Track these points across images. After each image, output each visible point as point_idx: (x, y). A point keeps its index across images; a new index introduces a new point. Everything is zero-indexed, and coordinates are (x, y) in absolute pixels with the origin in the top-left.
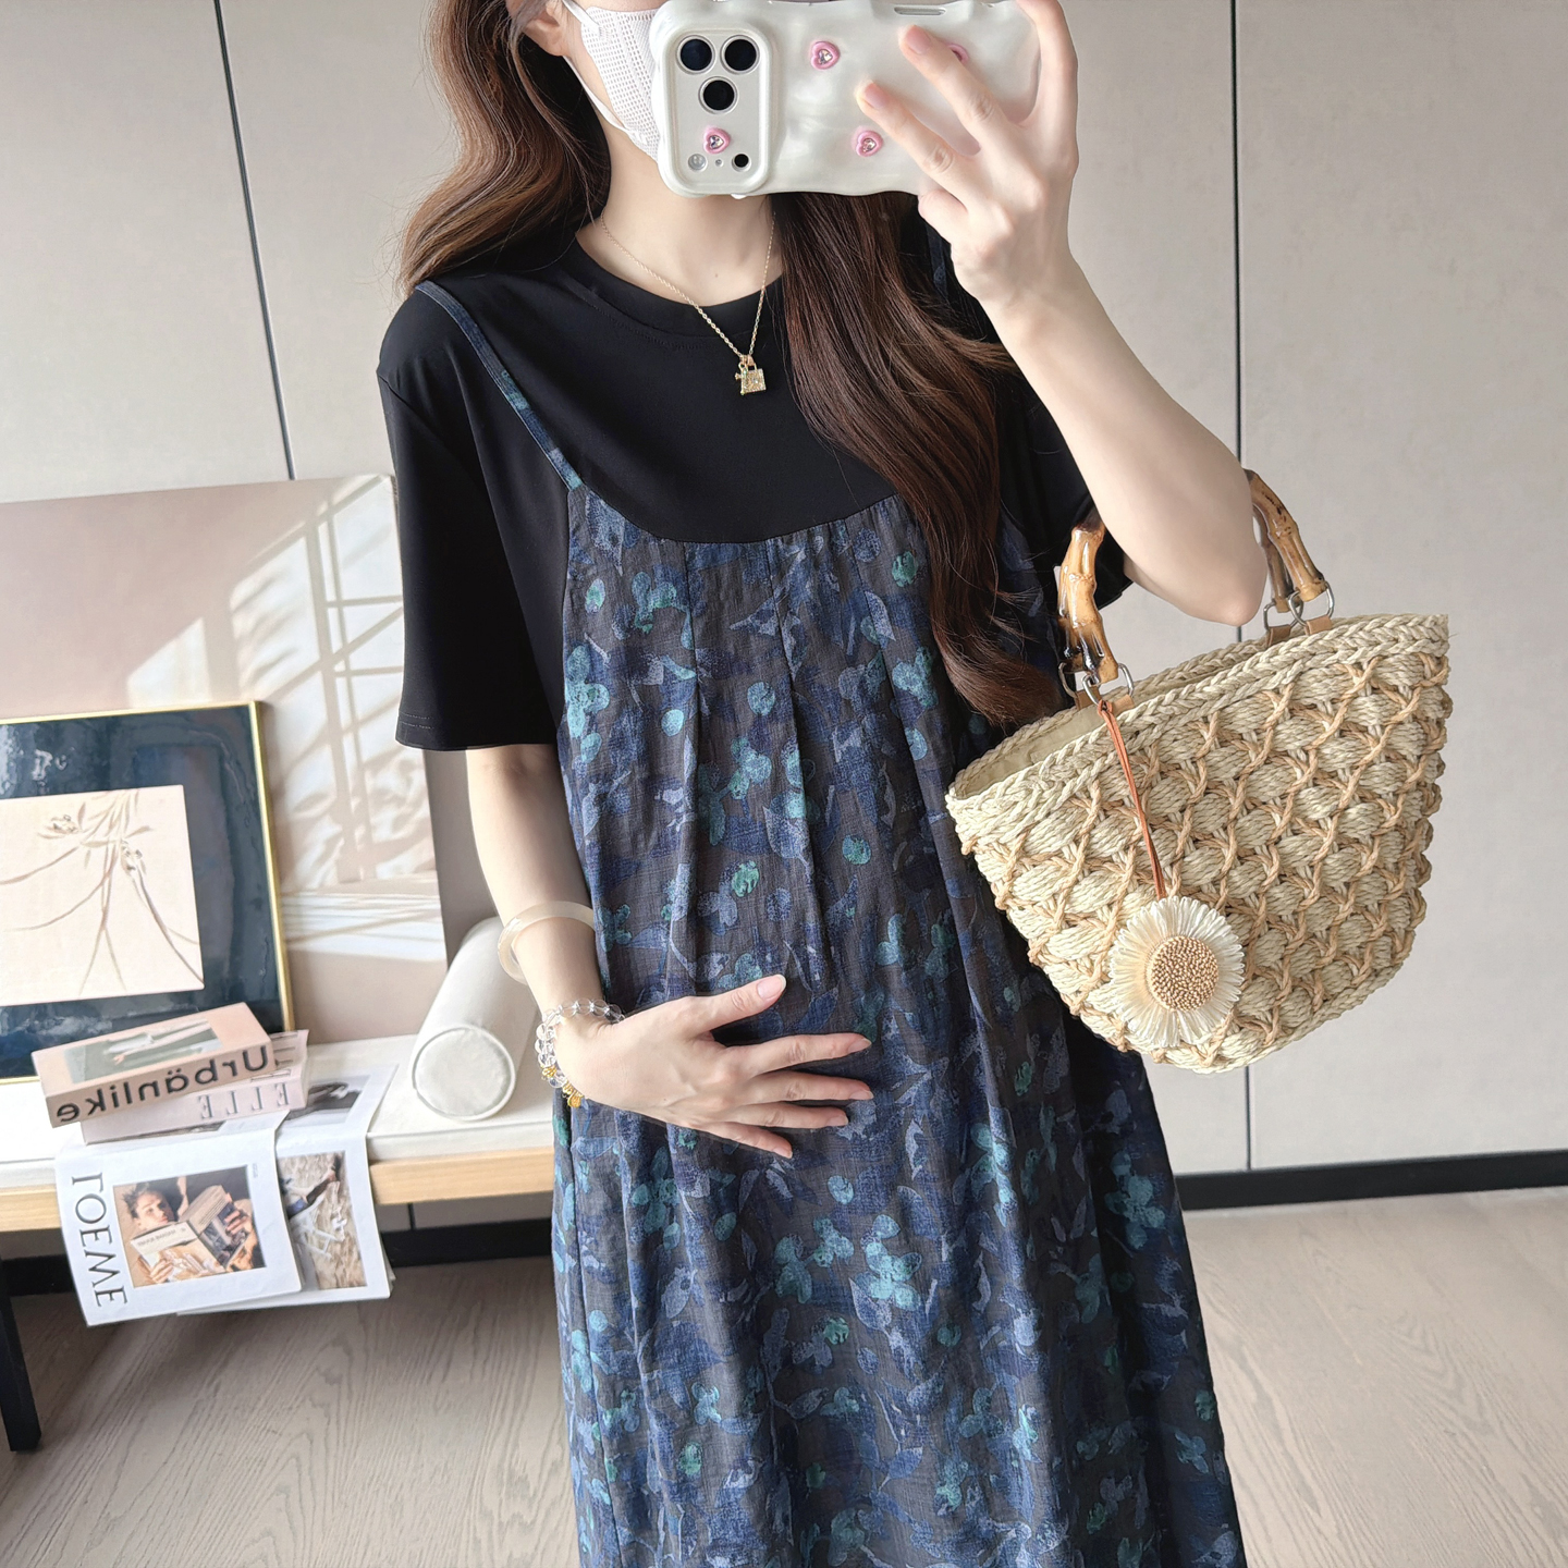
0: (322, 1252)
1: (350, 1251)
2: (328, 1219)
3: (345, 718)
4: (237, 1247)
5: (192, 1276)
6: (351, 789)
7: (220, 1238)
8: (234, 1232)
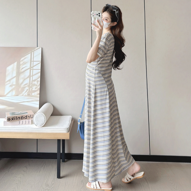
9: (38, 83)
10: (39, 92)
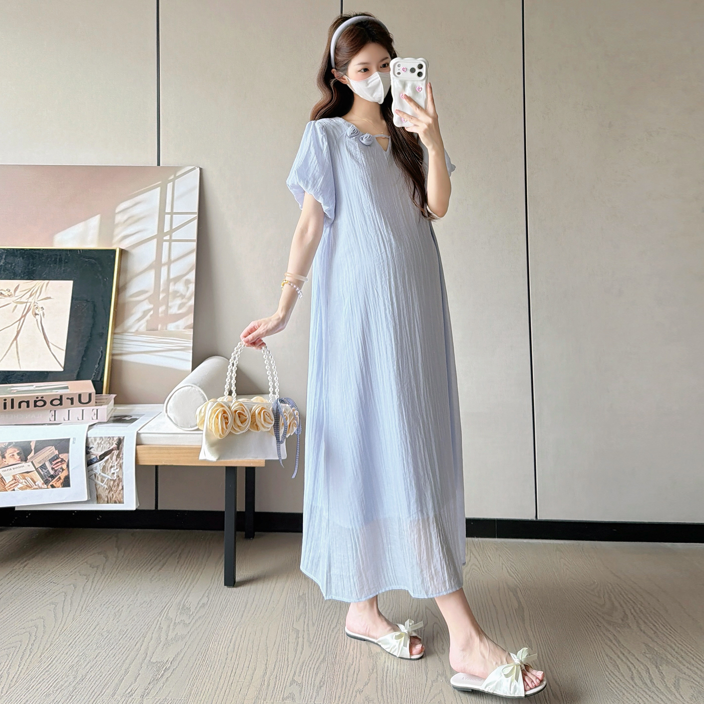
0: (102, 484)
1: (118, 485)
2: (109, 468)
3: (164, 259)
4: (56, 476)
5: (28, 488)
6: (161, 289)
7: (48, 471)
8: (56, 469)
9: (188, 288)
10: (190, 319)
